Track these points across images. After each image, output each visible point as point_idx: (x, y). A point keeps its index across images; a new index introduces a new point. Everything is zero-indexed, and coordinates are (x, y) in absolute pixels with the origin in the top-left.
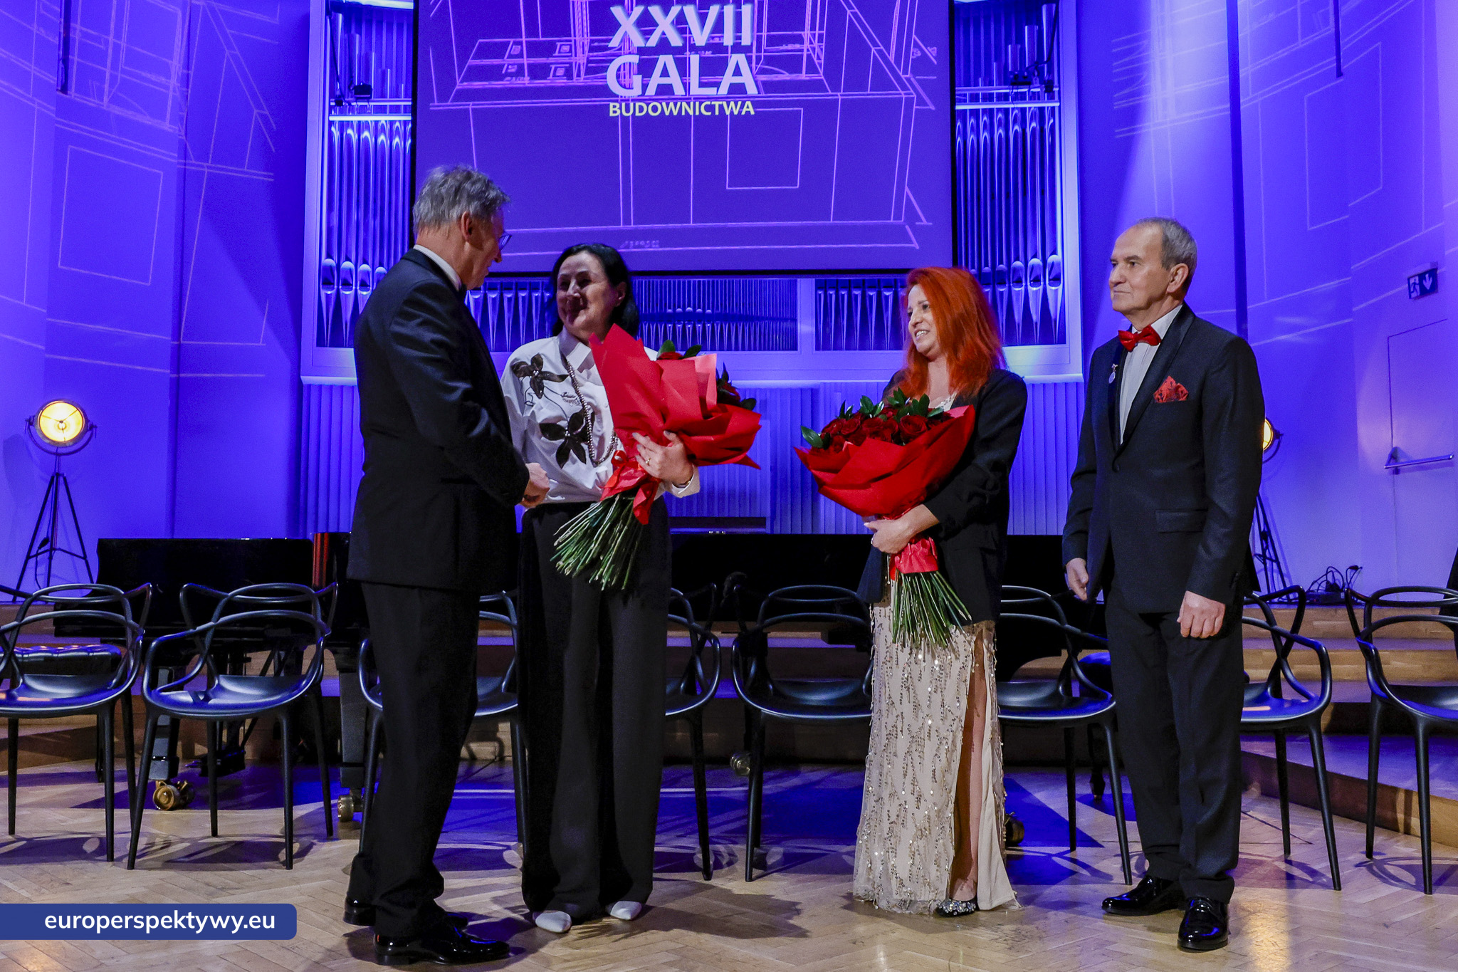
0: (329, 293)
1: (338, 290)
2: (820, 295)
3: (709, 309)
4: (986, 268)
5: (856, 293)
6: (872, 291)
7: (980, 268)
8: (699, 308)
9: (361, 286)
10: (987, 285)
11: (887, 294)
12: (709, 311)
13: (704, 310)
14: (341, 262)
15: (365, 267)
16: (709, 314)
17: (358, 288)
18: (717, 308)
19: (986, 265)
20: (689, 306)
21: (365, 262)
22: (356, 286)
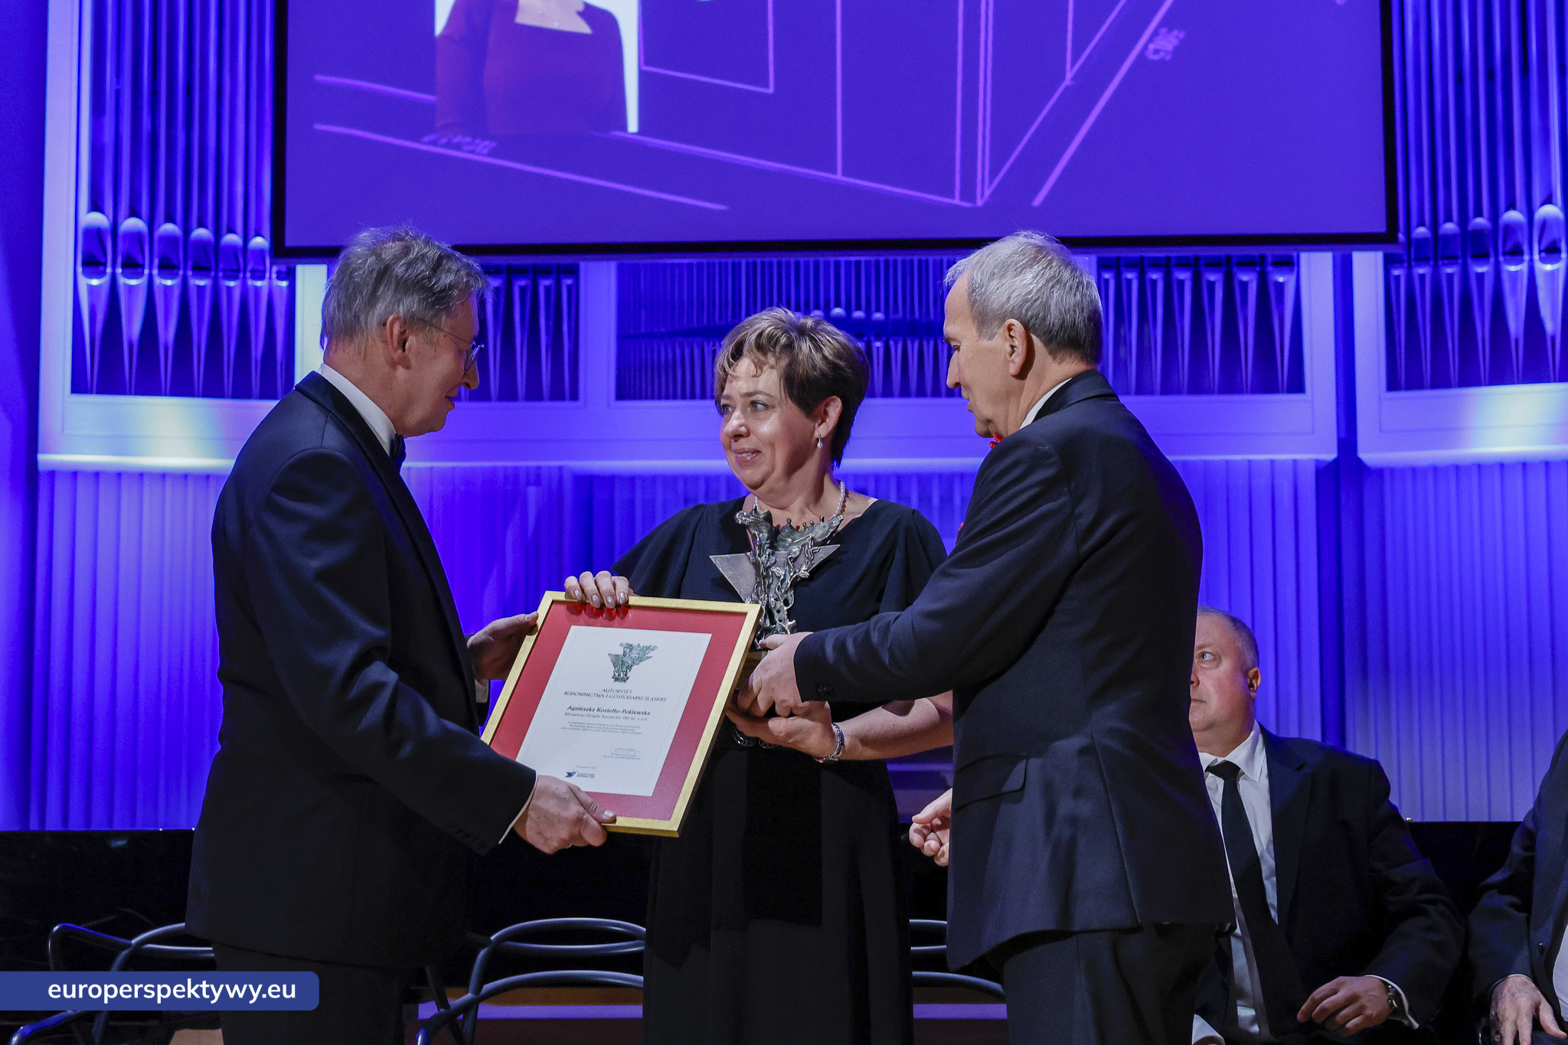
0: (95, 282)
1: (114, 278)
2: (1107, 281)
3: (878, 310)
4: (1450, 227)
5: (1183, 275)
6: (1214, 272)
7: (1435, 227)
8: (858, 308)
9: (161, 268)
10: (1451, 260)
11: (1245, 278)
12: (878, 316)
13: (868, 313)
14: (120, 219)
15: (169, 228)
16: (878, 322)
17: (155, 272)
18: (896, 311)
19: (1449, 219)
20: (838, 305)
21: (169, 219)
22: (151, 268)
